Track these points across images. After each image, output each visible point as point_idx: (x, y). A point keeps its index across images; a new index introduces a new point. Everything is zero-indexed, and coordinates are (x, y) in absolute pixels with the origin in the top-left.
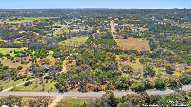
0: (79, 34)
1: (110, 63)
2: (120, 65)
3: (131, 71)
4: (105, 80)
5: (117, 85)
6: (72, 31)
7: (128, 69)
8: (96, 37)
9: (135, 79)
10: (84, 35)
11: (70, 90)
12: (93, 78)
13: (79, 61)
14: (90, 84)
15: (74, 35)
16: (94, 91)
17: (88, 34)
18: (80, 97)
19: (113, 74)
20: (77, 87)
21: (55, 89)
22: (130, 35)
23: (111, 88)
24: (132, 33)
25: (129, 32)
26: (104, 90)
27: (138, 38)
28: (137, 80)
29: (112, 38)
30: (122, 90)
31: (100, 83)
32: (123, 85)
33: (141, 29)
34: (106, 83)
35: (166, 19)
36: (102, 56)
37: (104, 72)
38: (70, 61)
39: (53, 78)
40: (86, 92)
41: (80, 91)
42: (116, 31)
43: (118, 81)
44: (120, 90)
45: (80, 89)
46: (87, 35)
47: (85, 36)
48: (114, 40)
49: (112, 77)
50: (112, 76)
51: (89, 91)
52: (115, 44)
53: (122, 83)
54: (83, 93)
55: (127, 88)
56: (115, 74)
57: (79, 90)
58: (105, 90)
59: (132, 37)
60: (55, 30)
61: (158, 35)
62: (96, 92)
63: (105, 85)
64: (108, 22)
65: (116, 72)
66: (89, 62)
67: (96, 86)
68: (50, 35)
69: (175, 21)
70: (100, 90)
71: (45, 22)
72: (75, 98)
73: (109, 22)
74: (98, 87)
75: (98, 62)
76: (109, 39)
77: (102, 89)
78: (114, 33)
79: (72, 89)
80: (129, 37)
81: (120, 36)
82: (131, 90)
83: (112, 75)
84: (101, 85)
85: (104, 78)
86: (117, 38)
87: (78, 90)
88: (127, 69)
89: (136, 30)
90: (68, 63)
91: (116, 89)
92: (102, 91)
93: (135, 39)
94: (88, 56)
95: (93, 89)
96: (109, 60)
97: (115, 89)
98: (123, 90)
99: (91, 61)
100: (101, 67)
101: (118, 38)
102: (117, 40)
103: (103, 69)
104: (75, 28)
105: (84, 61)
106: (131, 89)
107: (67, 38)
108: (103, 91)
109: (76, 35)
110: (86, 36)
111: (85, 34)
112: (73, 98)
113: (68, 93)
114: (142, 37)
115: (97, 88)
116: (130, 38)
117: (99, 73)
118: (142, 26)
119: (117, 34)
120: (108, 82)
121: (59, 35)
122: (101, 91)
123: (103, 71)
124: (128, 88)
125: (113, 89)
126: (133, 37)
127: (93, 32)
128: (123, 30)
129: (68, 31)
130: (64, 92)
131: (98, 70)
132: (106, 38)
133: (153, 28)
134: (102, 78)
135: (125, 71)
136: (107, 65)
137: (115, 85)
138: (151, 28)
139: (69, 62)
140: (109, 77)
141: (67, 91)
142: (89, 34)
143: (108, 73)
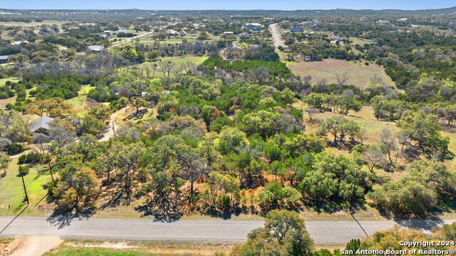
0: (183, 50)
1: (277, 113)
2: (311, 121)
3: (353, 142)
4: (258, 170)
5: (312, 190)
6: (162, 42)
7: (343, 136)
8: (230, 57)
9: (379, 167)
10: (195, 53)
11: (104, 207)
12: (210, 160)
13: (168, 108)
14: (196, 185)
15: (168, 52)
16: (212, 212)
17: (206, 52)
18: (144, 242)
19: (292, 149)
20: (138, 196)
21: (44, 203)
22: (328, 53)
23: (285, 200)
24: (331, 48)
25: (324, 46)
26: (254, 212)
27: (352, 60)
28: (388, 171)
29: (276, 57)
30: (336, 210)
31: (237, 181)
32: (338, 187)
33: (356, 41)
34: (263, 182)
35: (415, 24)
36: (246, 94)
37: (255, 141)
38: (138, 112)
39: (54, 159)
40: (175, 218)
41: (148, 213)
42: (285, 44)
43: (318, 173)
44: (327, 210)
45: (150, 205)
46: (204, 53)
47: (199, 55)
48: (283, 62)
49: (288, 157)
50: (288, 153)
51: (188, 214)
52: (286, 72)
53: (336, 181)
54: (159, 223)
55: (355, 202)
56: (297, 147)
57: (146, 210)
58: (259, 209)
59: (332, 57)
60: (116, 40)
61: (409, 53)
62: (220, 221)
63: (260, 188)
64: (263, 26)
65: (299, 139)
66: (200, 110)
67: (220, 193)
68: (97, 48)
69: (440, 29)
70: (238, 211)
71: (95, 27)
72: (120, 246)
73: (267, 26)
74: (229, 194)
75: (232, 113)
76: (267, 60)
77: (248, 205)
78: (280, 48)
79: (114, 203)
80: (325, 58)
81: (299, 56)
82: (375, 211)
83: (284, 152)
84: (242, 187)
85: (253, 161)
86: (289, 60)
87: (140, 209)
88: (339, 135)
89: (341, 43)
90: (130, 118)
91: (308, 205)
92: (246, 213)
93: (344, 62)
94: (200, 95)
95: (207, 205)
96: (269, 105)
97: (306, 204)
98: (342, 212)
99: (206, 107)
100: (243, 126)
101: (294, 60)
102: (292, 63)
103: (249, 133)
104: (171, 37)
105: (184, 106)
106: (372, 206)
107: (147, 59)
108: (250, 215)
109: (173, 51)
110: (201, 56)
111: (198, 51)
112: (106, 245)
113: (93, 219)
114: (363, 57)
115: (227, 201)
116: (329, 61)
117: (236, 142)
118: (357, 36)
119: (289, 50)
120: (271, 178)
121: (121, 49)
122: (242, 215)
123: (252, 137)
124: (361, 204)
125: (293, 207)
126: (337, 58)
127: (221, 45)
128: (305, 42)
129: (151, 42)
130: (76, 216)
131: (230, 132)
132: (257, 58)
133: (388, 41)
134: (248, 162)
135: (330, 142)
136: (267, 119)
137: (305, 189)
138: (382, 40)
139: (135, 115)
140: (274, 157)
141: (88, 212)
142: (209, 51)
143: (272, 143)
